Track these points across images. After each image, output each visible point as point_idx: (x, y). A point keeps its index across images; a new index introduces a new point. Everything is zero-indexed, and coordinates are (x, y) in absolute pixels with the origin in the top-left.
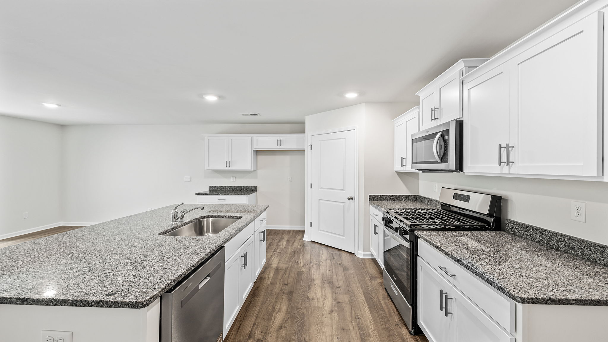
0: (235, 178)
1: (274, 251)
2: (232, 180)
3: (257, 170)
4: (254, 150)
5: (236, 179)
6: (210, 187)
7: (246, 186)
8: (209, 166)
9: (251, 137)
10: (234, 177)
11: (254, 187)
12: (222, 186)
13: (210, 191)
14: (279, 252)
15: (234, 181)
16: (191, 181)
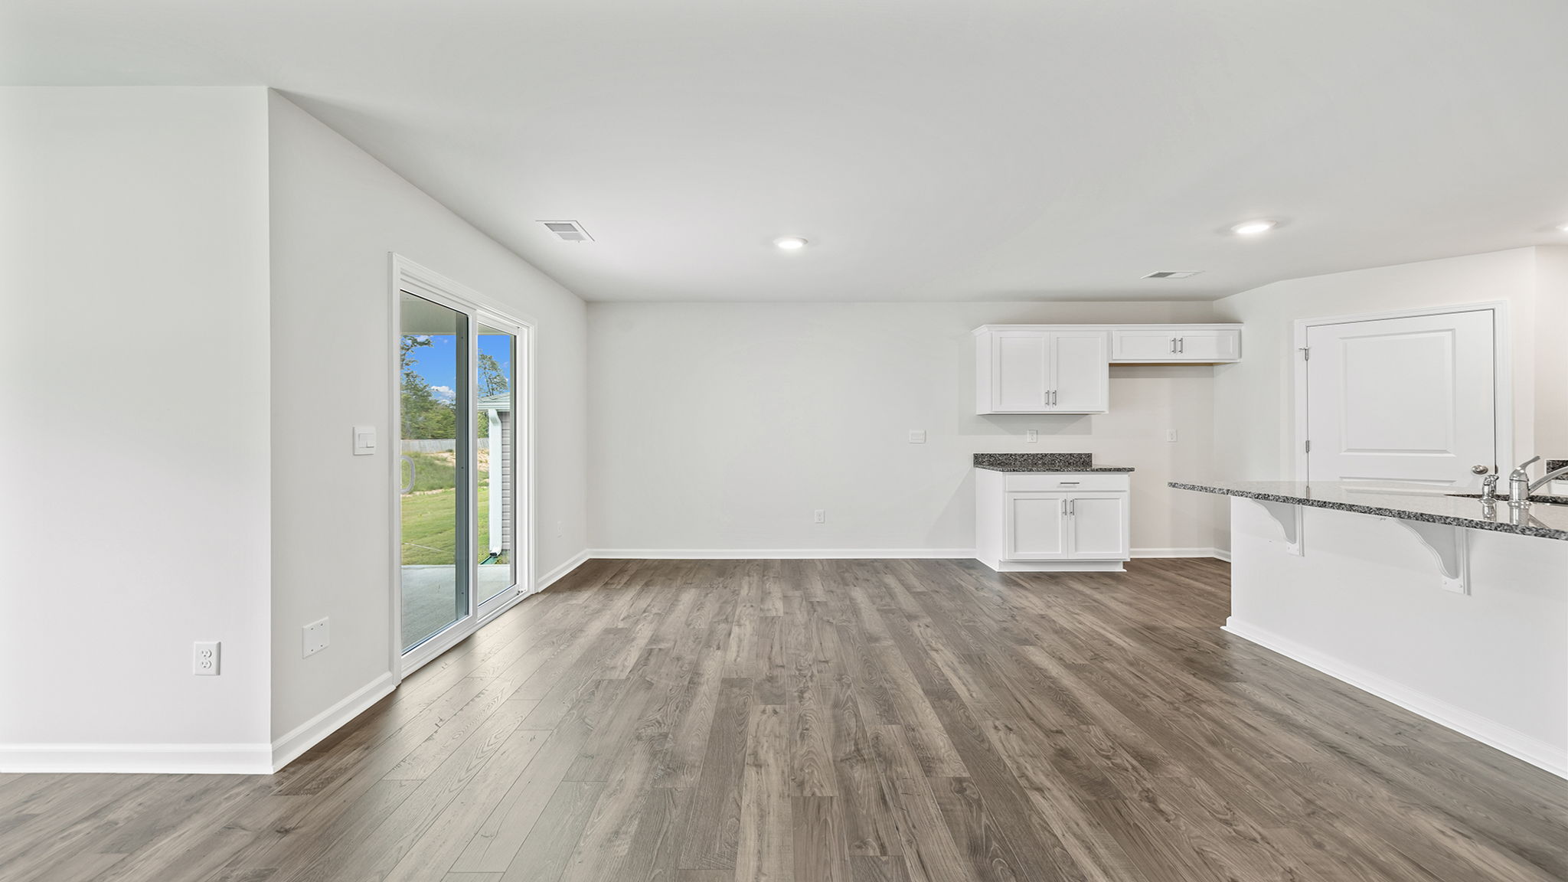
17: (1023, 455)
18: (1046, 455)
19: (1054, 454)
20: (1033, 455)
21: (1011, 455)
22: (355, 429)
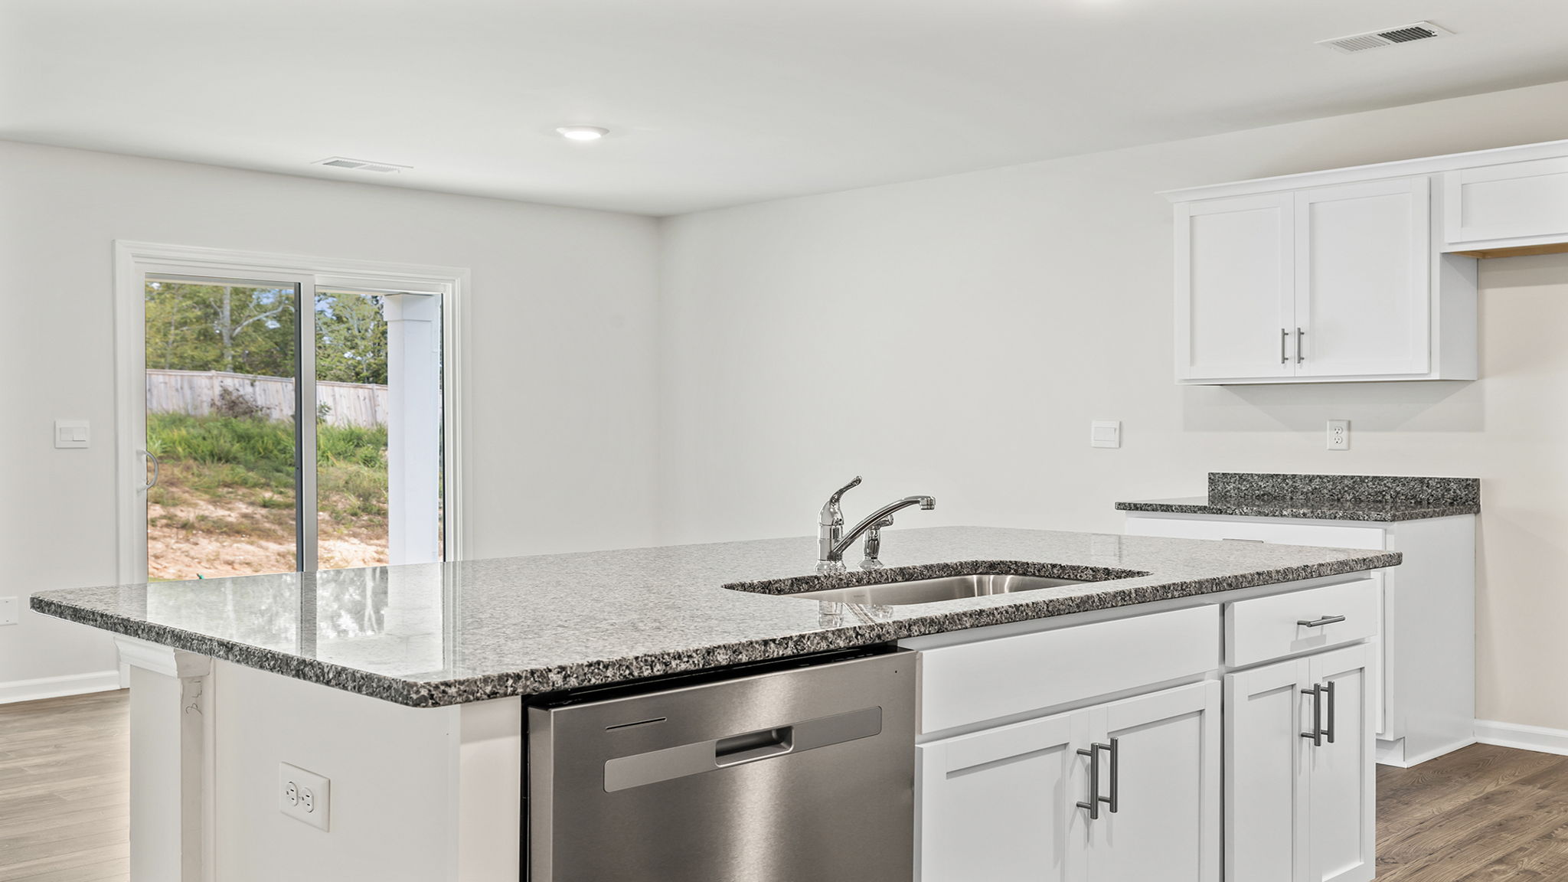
0: (1349, 428)
1: (1500, 861)
2: (1329, 438)
3: (1481, 376)
4: (1445, 255)
5: (1353, 434)
6: (1213, 479)
7: (1410, 475)
8: (1192, 361)
9: (1426, 181)
10: (1344, 425)
11: (1459, 481)
12: (1272, 476)
13: (1212, 498)
14: (1526, 871)
15: (1344, 445)
16: (1120, 446)
17: (1311, 479)
18: (1362, 479)
19: (1381, 479)
20: (1333, 479)
21: (1285, 477)
22: (57, 423)
